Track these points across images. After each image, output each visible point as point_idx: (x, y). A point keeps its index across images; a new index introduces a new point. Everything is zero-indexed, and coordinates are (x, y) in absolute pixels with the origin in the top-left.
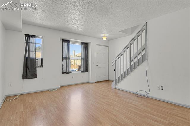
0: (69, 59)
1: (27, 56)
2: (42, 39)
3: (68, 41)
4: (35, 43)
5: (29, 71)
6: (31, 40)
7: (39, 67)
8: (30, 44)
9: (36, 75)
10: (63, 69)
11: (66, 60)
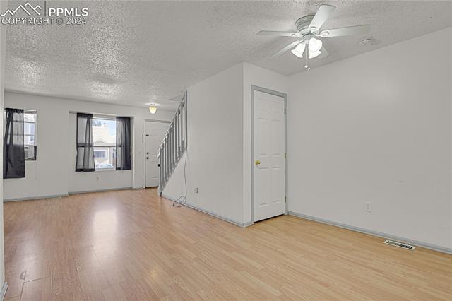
0: (91, 146)
1: (8, 142)
2: (36, 115)
3: (89, 116)
4: (23, 122)
5: (12, 167)
6: (16, 116)
7: (29, 159)
8: (14, 123)
9: (24, 173)
10: (79, 164)
11: (83, 148)
